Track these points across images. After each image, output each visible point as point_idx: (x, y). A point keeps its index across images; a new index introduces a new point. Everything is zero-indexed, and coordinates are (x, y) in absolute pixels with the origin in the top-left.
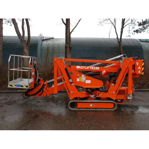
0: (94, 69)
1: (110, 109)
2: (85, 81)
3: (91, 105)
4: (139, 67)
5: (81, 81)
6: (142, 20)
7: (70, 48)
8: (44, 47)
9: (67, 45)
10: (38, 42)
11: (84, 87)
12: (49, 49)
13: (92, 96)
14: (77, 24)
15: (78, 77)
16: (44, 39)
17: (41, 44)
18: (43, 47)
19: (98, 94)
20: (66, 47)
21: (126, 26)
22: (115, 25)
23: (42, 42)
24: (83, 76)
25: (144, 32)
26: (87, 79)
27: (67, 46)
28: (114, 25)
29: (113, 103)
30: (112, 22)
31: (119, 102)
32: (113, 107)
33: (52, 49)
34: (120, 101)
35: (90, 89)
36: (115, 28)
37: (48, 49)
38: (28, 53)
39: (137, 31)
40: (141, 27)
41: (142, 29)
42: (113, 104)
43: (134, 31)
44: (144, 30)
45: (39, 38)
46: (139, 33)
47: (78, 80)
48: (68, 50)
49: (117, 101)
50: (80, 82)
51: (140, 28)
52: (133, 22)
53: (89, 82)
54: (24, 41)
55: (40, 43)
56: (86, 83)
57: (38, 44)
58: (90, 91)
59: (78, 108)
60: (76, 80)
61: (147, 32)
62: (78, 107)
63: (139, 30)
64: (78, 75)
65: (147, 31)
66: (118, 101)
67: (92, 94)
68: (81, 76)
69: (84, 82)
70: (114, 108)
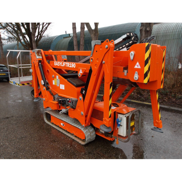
0: (70, 67)
2: (60, 85)
3: (62, 124)
4: (138, 64)
5: (56, 85)
7: (147, 32)
11: (59, 94)
56: (60, 88)
60: (52, 82)
62: (52, 122)
68: (56, 78)
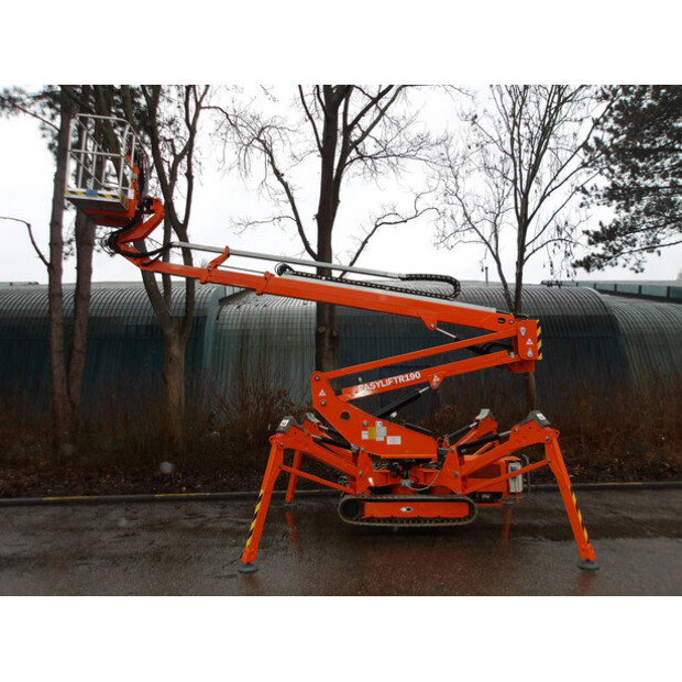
1: (460, 520)
2: (385, 438)
3: (404, 509)
5: (373, 438)
6: (601, 224)
7: (334, 340)
8: (229, 327)
9: (322, 330)
10: (206, 310)
11: (382, 456)
12: (247, 337)
13: (406, 483)
14: (358, 254)
15: (365, 428)
16: (228, 294)
17: (217, 318)
18: (224, 328)
19: (422, 475)
20: (319, 336)
21: (534, 252)
22: (497, 248)
23: (218, 308)
24: (379, 423)
25: (616, 267)
26: (390, 433)
27: (324, 333)
28: (493, 247)
29: (466, 501)
30: (483, 238)
31: (486, 501)
32: (467, 513)
33: (261, 337)
34: (488, 497)
35: (401, 461)
36: (497, 258)
37: (244, 334)
38: (183, 359)
39: (587, 264)
40: (599, 249)
41: (603, 257)
42: (466, 506)
43: (574, 266)
44: (610, 258)
45: (210, 295)
46: (596, 270)
47: (365, 435)
48: (327, 345)
49: (480, 497)
50: (371, 442)
51: (596, 253)
52: (564, 235)
53: (395, 440)
54: (171, 318)
55: (213, 310)
56: (389, 443)
57: (205, 317)
58: (400, 467)
59: (368, 520)
60: (360, 435)
61: (625, 266)
62: (367, 515)
63: (594, 261)
64: (365, 423)
65: (625, 262)
66: (484, 496)
67: (407, 478)
68: (374, 425)
69: (380, 442)
70: (469, 518)
